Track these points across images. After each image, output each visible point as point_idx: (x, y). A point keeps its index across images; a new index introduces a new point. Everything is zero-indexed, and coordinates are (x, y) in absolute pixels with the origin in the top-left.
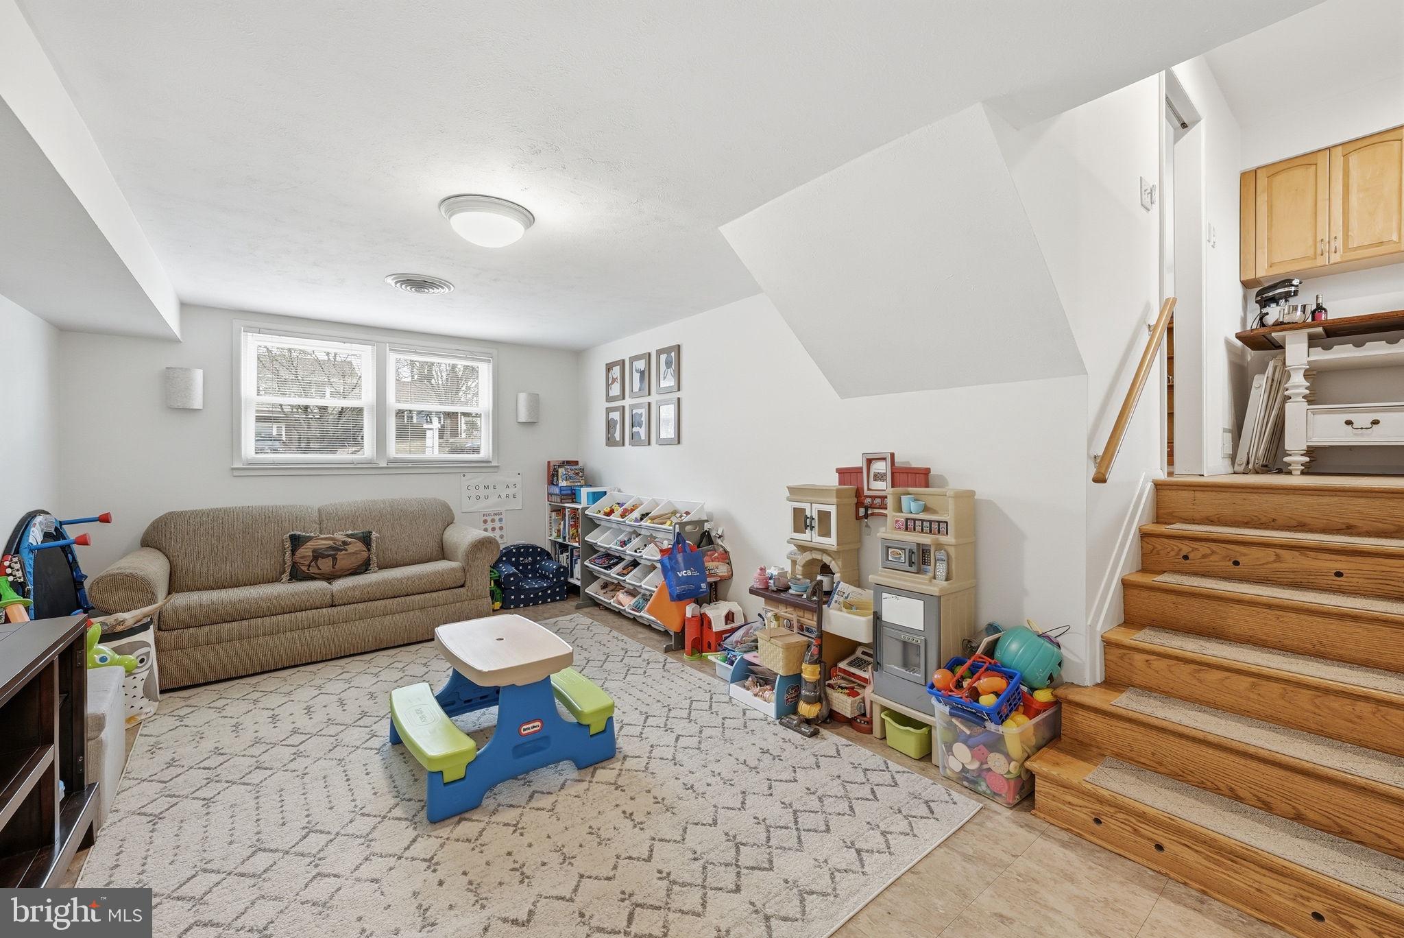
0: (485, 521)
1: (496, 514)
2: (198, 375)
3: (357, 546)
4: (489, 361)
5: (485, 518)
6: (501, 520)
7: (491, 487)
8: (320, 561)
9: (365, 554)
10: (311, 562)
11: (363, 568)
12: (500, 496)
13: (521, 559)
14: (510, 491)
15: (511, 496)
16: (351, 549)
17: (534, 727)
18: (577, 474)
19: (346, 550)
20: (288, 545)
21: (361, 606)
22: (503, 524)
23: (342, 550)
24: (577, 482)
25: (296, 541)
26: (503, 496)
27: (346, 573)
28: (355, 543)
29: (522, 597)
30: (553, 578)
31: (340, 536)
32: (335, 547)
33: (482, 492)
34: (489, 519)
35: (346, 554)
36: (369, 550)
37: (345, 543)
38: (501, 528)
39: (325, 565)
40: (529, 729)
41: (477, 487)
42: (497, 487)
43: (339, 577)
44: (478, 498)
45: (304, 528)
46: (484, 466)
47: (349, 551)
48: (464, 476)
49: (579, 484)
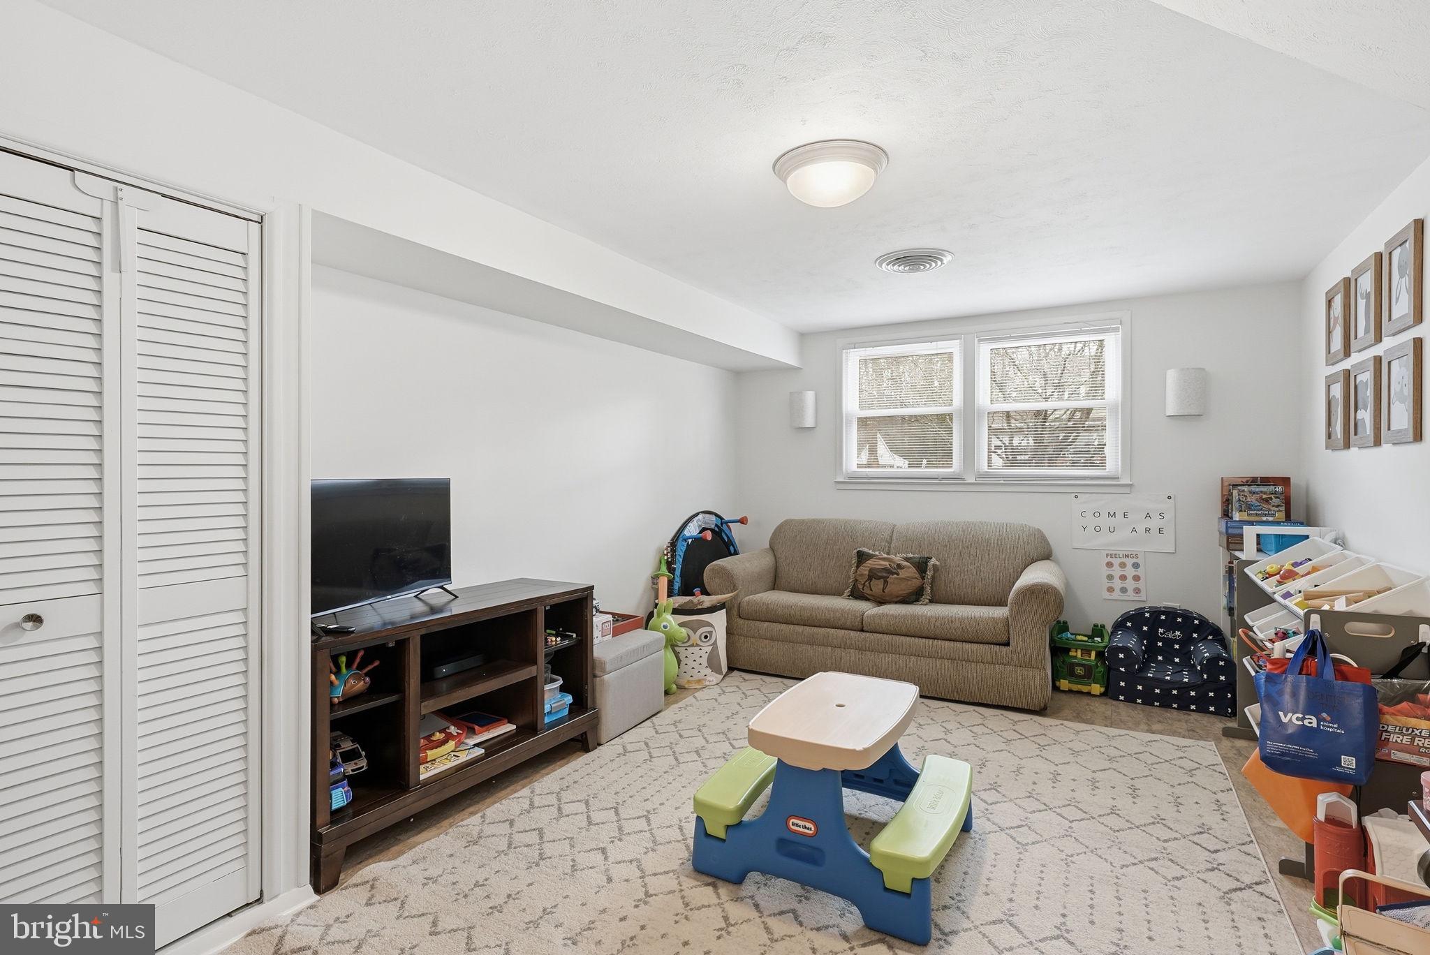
0: (1109, 565)
1: (1127, 556)
2: (810, 396)
3: (910, 571)
4: (1116, 330)
5: (1109, 559)
6: (1136, 566)
7: (1120, 516)
8: (874, 582)
9: (917, 583)
10: (866, 581)
11: (913, 597)
12: (1134, 530)
13: (1161, 630)
14: (1154, 523)
15: (1154, 531)
16: (903, 574)
17: (805, 827)
18: (1267, 501)
19: (898, 574)
20: (854, 560)
21: (886, 638)
22: (1140, 572)
23: (893, 573)
24: (1266, 515)
25: (862, 557)
26: (1140, 529)
27: (896, 600)
28: (909, 567)
29: (1140, 688)
30: (1202, 672)
31: (898, 558)
32: (889, 569)
33: (1105, 521)
34: (1116, 562)
35: (897, 578)
36: (923, 578)
37: (899, 566)
38: (1137, 578)
39: (877, 586)
40: (799, 826)
41: (1097, 514)
42: (1129, 515)
43: (890, 602)
44: (1098, 529)
45: (874, 546)
46: (1111, 484)
47: (901, 576)
48: (1076, 497)
49: (1271, 519)
